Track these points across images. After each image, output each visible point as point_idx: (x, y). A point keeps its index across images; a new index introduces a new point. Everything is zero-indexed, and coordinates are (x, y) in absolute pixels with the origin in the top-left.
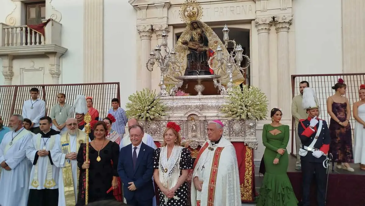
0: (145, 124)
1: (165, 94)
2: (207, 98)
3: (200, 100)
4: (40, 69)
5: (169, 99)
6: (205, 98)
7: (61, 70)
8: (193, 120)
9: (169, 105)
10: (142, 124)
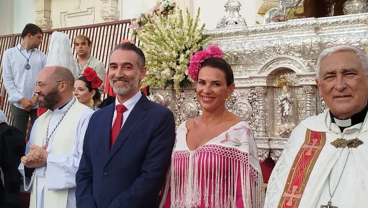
0: (170, 100)
1: (236, 23)
2: (337, 22)
3: (317, 29)
4: (89, 10)
5: (237, 33)
6: (333, 23)
7: (119, 9)
8: (284, 88)
9: (234, 48)
10: (162, 98)
